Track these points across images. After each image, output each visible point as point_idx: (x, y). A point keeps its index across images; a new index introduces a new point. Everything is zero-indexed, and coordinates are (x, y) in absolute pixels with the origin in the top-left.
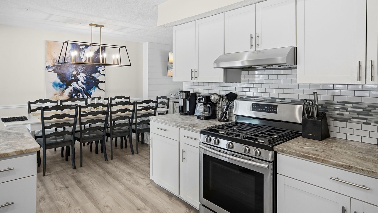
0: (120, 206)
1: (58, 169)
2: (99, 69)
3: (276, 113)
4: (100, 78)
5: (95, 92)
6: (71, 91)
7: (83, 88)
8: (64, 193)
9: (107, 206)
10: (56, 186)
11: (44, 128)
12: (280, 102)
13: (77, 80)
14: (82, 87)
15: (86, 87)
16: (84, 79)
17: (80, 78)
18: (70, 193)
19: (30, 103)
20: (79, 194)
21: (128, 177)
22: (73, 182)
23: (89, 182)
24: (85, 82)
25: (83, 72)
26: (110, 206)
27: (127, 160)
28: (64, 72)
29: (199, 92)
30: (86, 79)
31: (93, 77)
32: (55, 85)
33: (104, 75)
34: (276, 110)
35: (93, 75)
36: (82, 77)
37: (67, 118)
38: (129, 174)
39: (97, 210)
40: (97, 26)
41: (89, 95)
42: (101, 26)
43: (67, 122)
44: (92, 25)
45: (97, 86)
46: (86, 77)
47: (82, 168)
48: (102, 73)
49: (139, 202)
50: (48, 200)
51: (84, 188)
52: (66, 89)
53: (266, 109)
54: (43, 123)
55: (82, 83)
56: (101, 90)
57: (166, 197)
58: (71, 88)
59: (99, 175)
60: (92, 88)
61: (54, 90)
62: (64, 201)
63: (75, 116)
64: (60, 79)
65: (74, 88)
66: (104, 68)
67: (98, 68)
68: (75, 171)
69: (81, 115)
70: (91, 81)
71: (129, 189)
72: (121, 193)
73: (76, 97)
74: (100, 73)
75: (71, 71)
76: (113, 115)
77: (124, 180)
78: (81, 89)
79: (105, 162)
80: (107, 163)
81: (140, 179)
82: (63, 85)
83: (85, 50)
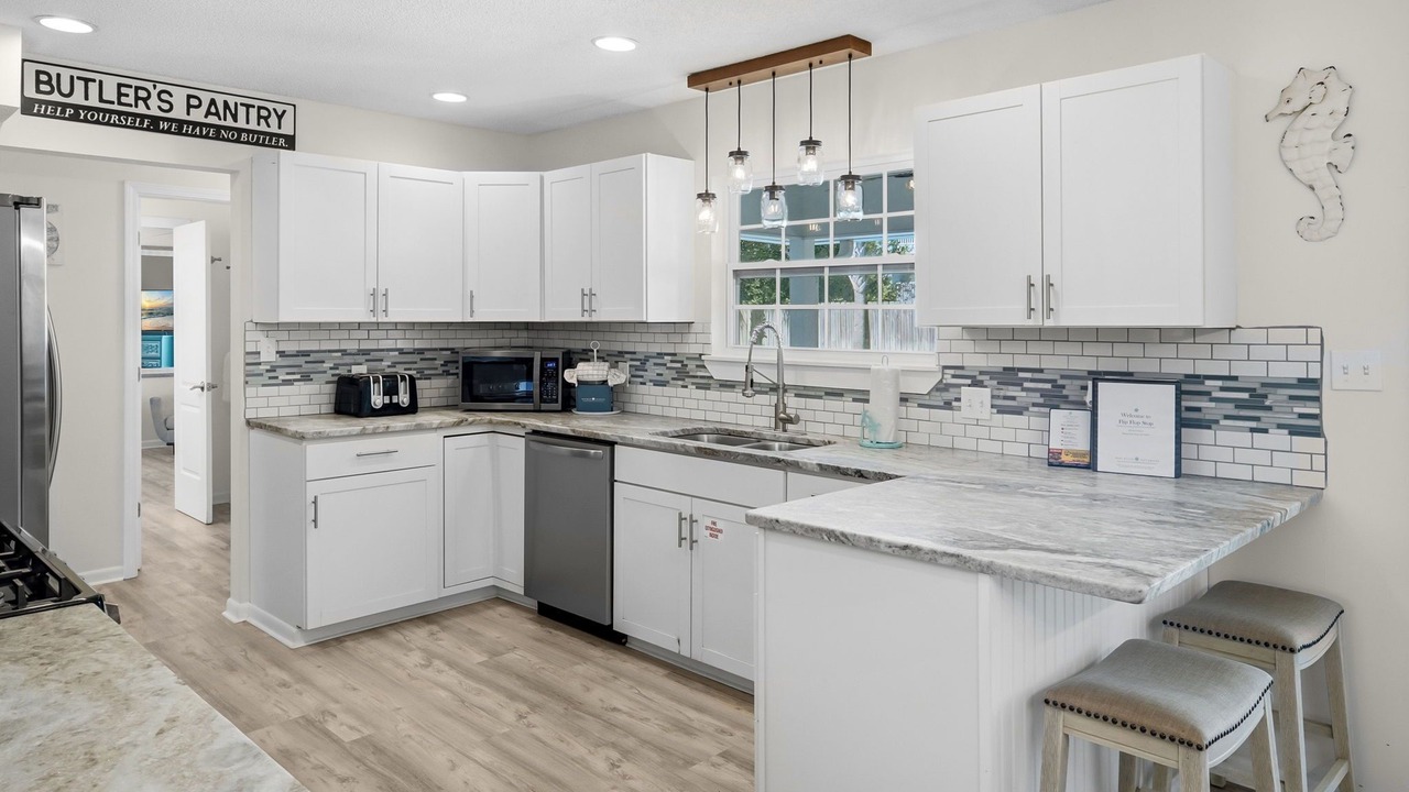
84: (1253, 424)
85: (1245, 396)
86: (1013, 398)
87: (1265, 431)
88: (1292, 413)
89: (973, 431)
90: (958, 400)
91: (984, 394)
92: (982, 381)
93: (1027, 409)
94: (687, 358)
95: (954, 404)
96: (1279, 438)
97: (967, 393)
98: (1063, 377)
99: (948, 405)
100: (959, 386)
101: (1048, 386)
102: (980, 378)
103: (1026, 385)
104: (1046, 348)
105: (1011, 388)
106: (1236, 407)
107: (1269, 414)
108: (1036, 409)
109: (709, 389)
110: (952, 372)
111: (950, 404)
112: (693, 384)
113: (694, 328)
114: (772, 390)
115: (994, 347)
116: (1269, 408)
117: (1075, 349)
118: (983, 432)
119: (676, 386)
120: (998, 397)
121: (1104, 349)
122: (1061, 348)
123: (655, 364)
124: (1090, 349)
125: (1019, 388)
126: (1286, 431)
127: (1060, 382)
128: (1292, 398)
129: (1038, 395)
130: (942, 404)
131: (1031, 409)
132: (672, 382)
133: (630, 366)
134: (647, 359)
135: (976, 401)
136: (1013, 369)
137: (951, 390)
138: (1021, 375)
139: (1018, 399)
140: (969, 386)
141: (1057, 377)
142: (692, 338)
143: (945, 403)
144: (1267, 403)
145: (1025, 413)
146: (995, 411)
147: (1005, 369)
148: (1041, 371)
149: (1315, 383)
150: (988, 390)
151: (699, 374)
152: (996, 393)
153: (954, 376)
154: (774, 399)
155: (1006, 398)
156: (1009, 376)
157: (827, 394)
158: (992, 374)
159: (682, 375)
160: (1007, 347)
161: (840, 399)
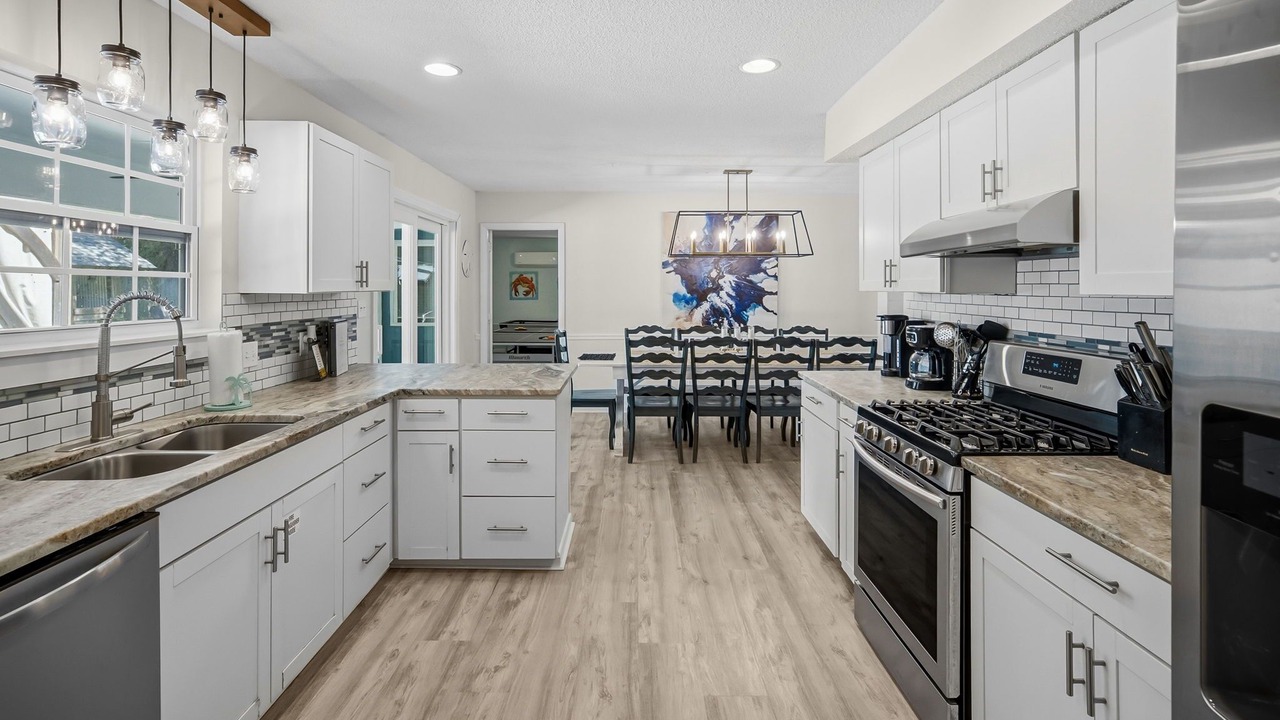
0: (717, 541)
1: (656, 457)
2: (763, 265)
3: (1075, 382)
4: (767, 284)
5: (755, 316)
6: (707, 311)
7: (731, 307)
8: (643, 495)
9: (696, 535)
10: (638, 483)
11: (631, 376)
12: (1108, 354)
13: (717, 289)
14: (728, 305)
15: (736, 305)
16: (732, 286)
17: (724, 285)
18: (652, 499)
19: (628, 332)
20: (663, 503)
21: (766, 501)
22: (665, 483)
23: (690, 490)
24: (734, 294)
25: (730, 273)
26: (701, 536)
27: (787, 471)
28: (693, 274)
29: (933, 319)
30: (737, 288)
31: (751, 282)
32: (677, 298)
33: (775, 277)
34: (1078, 373)
35: (752, 278)
36: (728, 282)
37: (667, 363)
38: (773, 496)
39: (677, 534)
40: (738, 172)
41: (742, 320)
42: (748, 172)
43: (668, 370)
44: (727, 172)
45: (760, 303)
46: (737, 284)
47: (695, 465)
48: (770, 272)
49: (755, 547)
50: (616, 498)
51: (677, 498)
52: (696, 307)
53: (1054, 369)
54: (629, 368)
55: (729, 295)
56: (768, 311)
57: (816, 557)
58: (706, 306)
59: (715, 484)
60: (749, 306)
61: (676, 308)
62: (637, 507)
63: (683, 360)
64: (686, 287)
65: (712, 306)
66: (776, 262)
67: (762, 261)
68: (680, 466)
69: (695, 360)
70: (746, 291)
71: (753, 521)
72: (733, 524)
73: (716, 324)
74: (766, 273)
75: (706, 270)
76: (760, 365)
77: (755, 504)
78: (725, 309)
79: (742, 464)
80: (745, 468)
81: (789, 511)
82: (692, 300)
83: (734, 223)
86: (268, 346)
91: (255, 346)
92: (253, 336)
93: (274, 352)
97: (246, 347)
101: (284, 333)
102: (251, 334)
103: (275, 334)
104: (283, 307)
105: (267, 338)
115: (257, 307)
118: (252, 376)
120: (261, 347)
122: (289, 307)
124: (299, 307)
125: (271, 338)
127: (287, 330)
129: (279, 340)
131: (277, 351)
135: (250, 353)
136: (268, 324)
138: (272, 328)
139: (270, 346)
140: (246, 341)
141: (286, 326)
145: (273, 355)
146: (259, 357)
147: (264, 325)
148: (280, 323)
150: (256, 343)
152: (260, 344)
154: (89, 397)
155: (265, 346)
156: (266, 330)
157: (121, 378)
158: (257, 330)
160: (264, 307)
161: (138, 380)
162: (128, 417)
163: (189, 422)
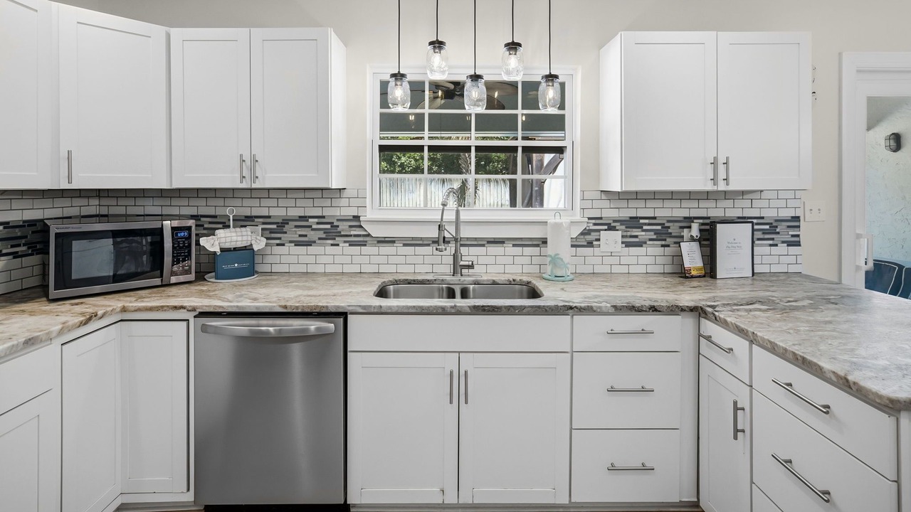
84: (771, 242)
85: (767, 227)
86: (636, 237)
87: (776, 245)
88: (788, 234)
89: (607, 260)
90: (598, 240)
91: (617, 235)
92: (615, 227)
93: (645, 243)
94: (338, 220)
95: (595, 243)
96: (782, 248)
97: (604, 235)
98: (669, 221)
99: (590, 244)
100: (599, 231)
101: (659, 227)
102: (613, 224)
103: (645, 227)
104: (658, 204)
105: (634, 230)
106: (763, 233)
107: (778, 236)
108: (651, 242)
109: (365, 245)
110: (594, 221)
111: (592, 243)
112: (345, 242)
113: (345, 194)
114: (434, 242)
115: (624, 203)
116: (778, 233)
117: (676, 204)
118: (616, 260)
119: (325, 245)
120: (626, 236)
121: (694, 204)
122: (668, 204)
123: (296, 227)
124: (685, 204)
125: (640, 230)
126: (786, 245)
127: (667, 225)
128: (789, 227)
129: (653, 233)
130: (585, 244)
131: (648, 242)
132: (318, 241)
133: (263, 229)
134: (285, 222)
135: (611, 241)
136: (636, 218)
137: (592, 234)
138: (642, 221)
139: (639, 237)
140: (605, 230)
142: (344, 202)
143: (588, 243)
144: (778, 230)
145: (644, 245)
146: (624, 245)
147: (631, 218)
148: (654, 218)
149: (797, 219)
150: (619, 233)
151: (352, 233)
152: (625, 234)
153: (595, 224)
155: (632, 237)
156: (633, 222)
157: (489, 242)
158: (621, 222)
159: (332, 233)
160: (633, 204)
161: (501, 245)
162: (471, 267)
163: (514, 280)
